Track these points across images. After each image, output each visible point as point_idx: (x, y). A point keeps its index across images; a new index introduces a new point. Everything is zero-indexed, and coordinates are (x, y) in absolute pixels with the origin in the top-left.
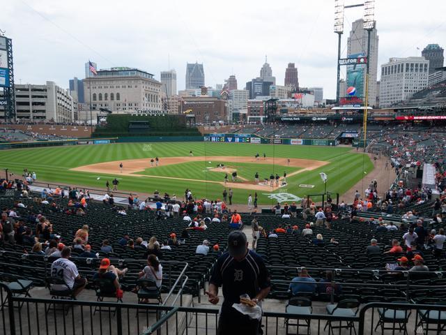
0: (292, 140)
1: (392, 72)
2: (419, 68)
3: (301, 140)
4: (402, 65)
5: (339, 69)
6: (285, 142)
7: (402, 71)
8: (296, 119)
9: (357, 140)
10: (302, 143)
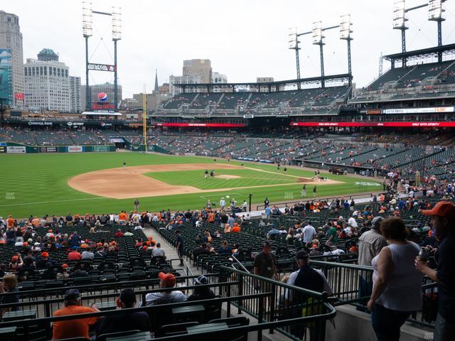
0: (69, 147)
1: (34, 73)
2: (57, 73)
3: (81, 147)
4: (45, 68)
5: (87, 73)
6: (63, 150)
7: (46, 74)
8: (48, 124)
9: (135, 145)
10: (81, 150)
